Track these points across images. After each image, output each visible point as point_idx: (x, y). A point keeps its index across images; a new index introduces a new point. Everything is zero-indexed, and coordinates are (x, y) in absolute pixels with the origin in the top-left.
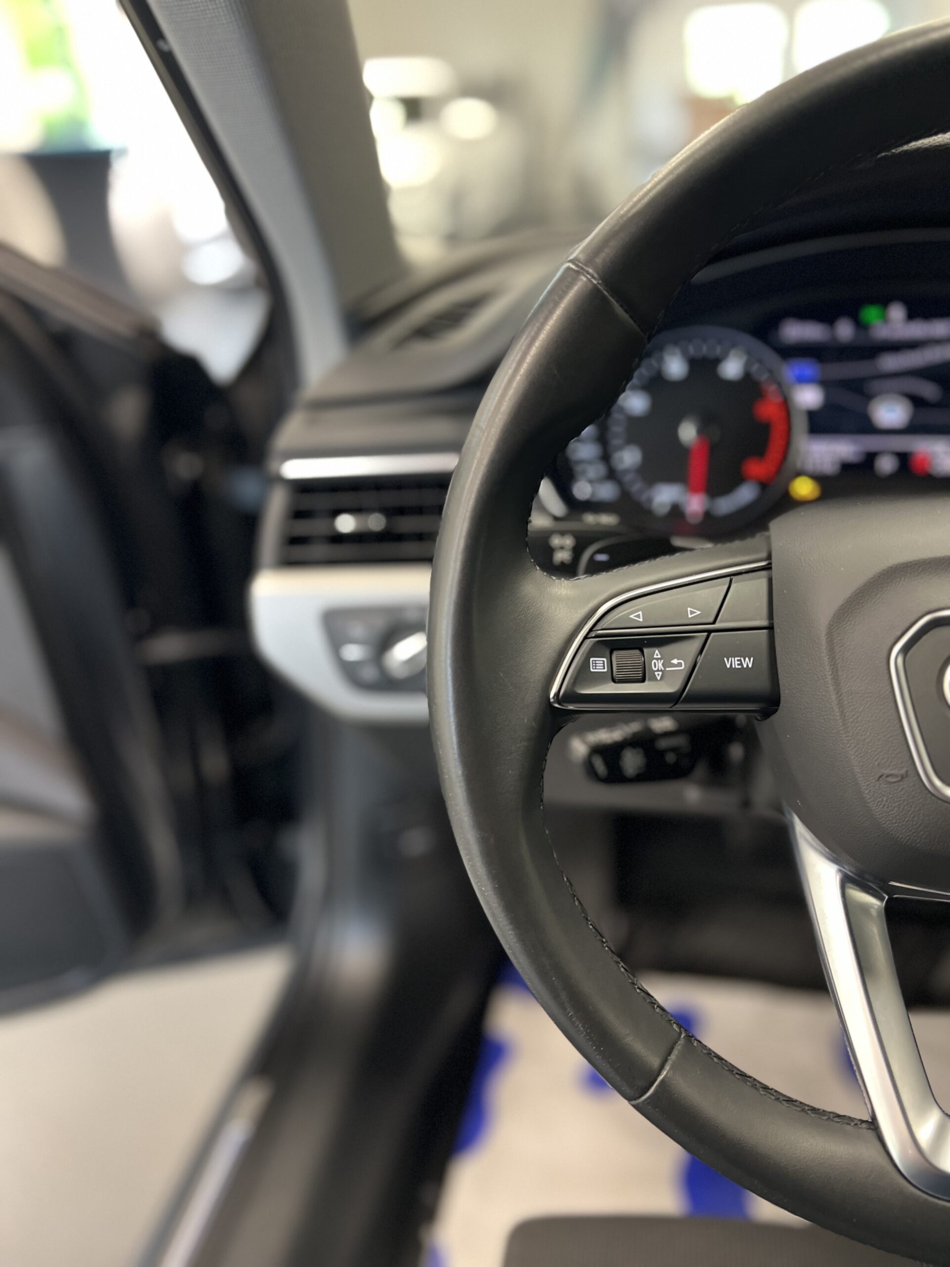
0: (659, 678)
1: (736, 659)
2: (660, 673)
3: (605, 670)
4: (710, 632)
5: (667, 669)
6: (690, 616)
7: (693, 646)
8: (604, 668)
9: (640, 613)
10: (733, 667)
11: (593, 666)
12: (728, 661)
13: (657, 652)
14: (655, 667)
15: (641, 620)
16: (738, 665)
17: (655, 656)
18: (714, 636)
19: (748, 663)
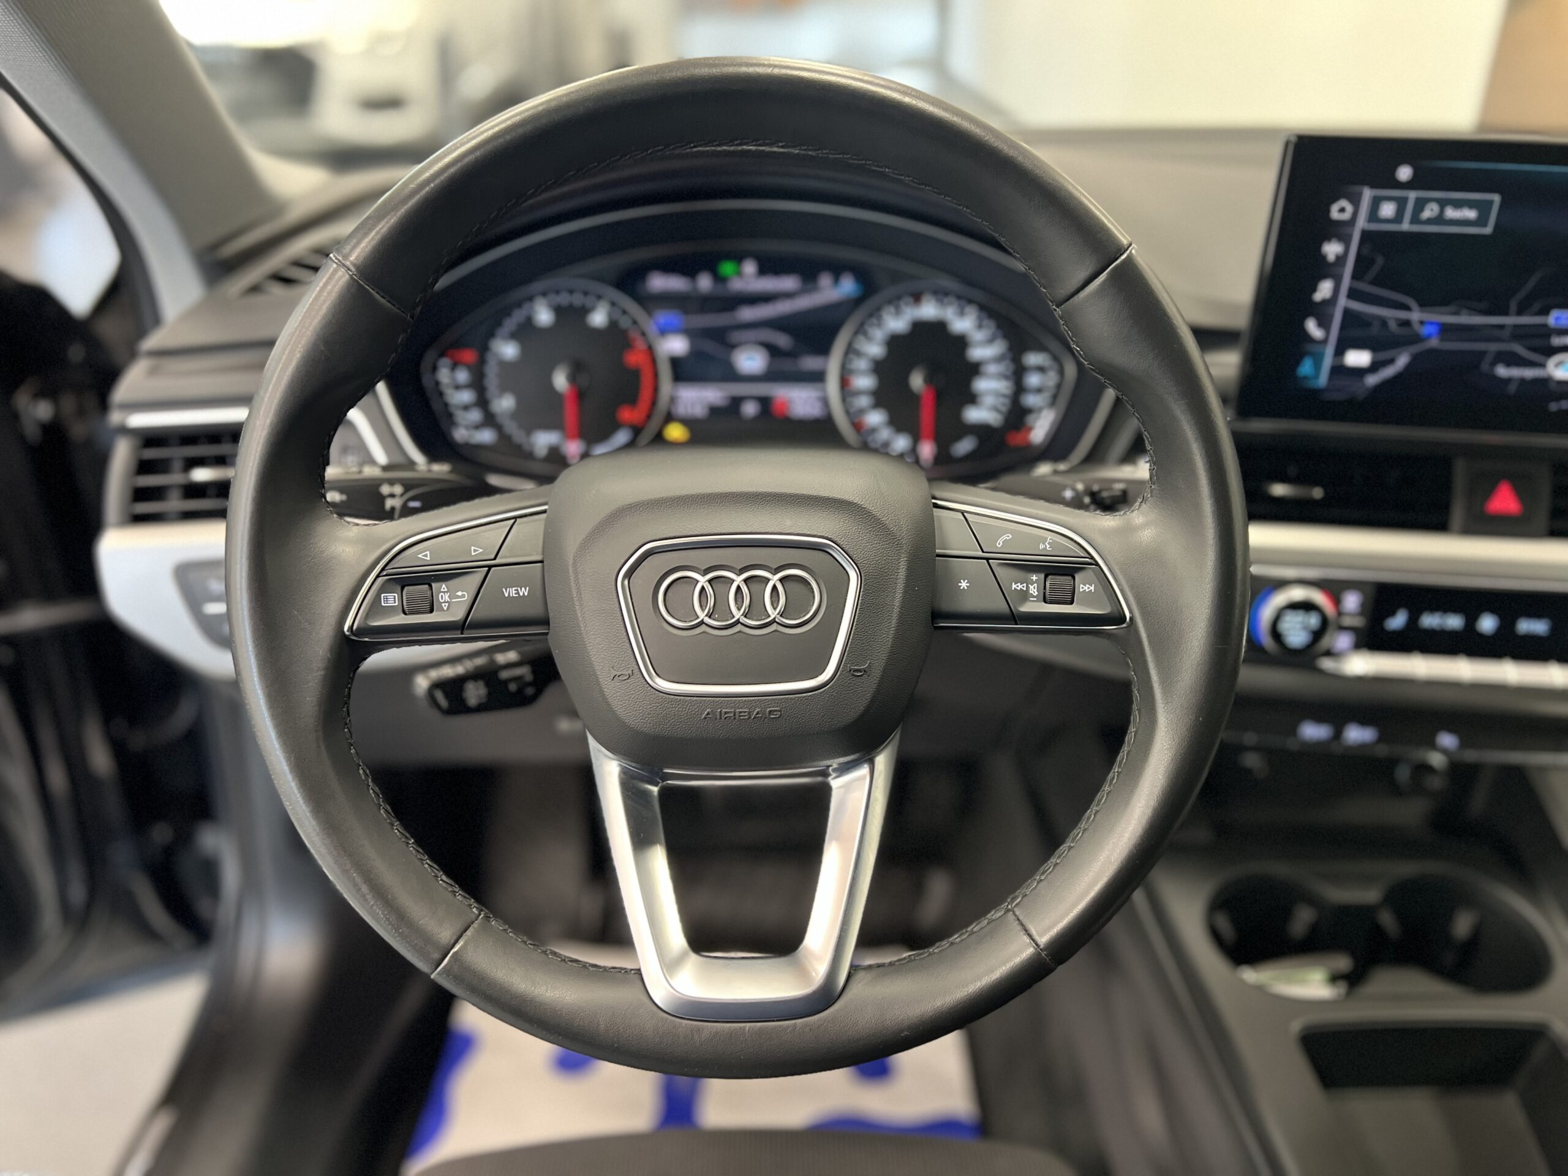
0: (445, 608)
1: (514, 589)
2: (447, 604)
3: (397, 604)
4: (490, 567)
5: (453, 600)
6: (473, 554)
7: (476, 578)
8: (395, 603)
9: (428, 552)
10: (511, 595)
11: (384, 601)
12: (506, 591)
13: (444, 586)
14: (442, 599)
15: (428, 559)
16: (516, 594)
17: (442, 590)
18: (494, 570)
19: (523, 592)
